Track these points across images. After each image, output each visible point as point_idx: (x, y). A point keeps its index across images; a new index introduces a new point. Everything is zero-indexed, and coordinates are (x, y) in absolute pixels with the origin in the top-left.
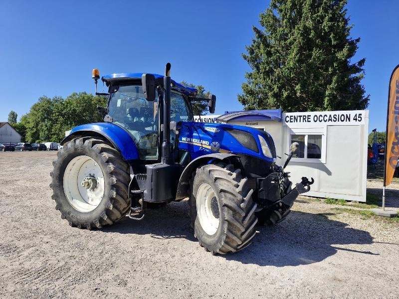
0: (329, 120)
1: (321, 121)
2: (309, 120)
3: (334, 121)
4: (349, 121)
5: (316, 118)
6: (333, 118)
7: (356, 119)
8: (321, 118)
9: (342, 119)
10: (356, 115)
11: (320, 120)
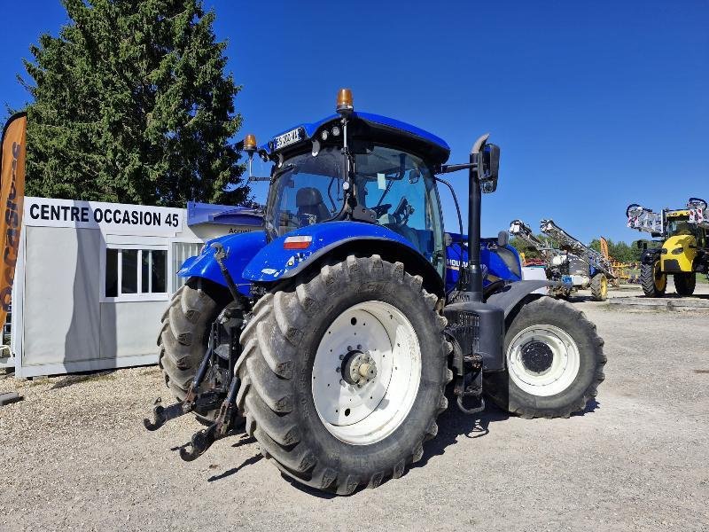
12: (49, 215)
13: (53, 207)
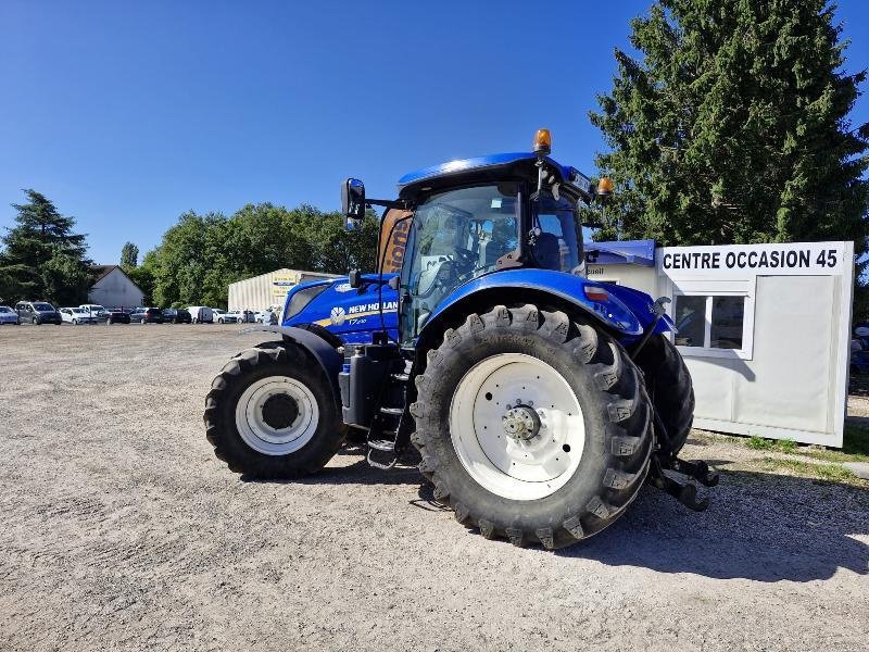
0: (761, 263)
1: (742, 266)
2: (716, 263)
3: (773, 266)
4: (808, 265)
5: (731, 258)
6: (770, 260)
7: (823, 263)
8: (743, 260)
9: (792, 262)
10: (823, 253)
11: (741, 263)
12: (680, 264)
13: (684, 255)
